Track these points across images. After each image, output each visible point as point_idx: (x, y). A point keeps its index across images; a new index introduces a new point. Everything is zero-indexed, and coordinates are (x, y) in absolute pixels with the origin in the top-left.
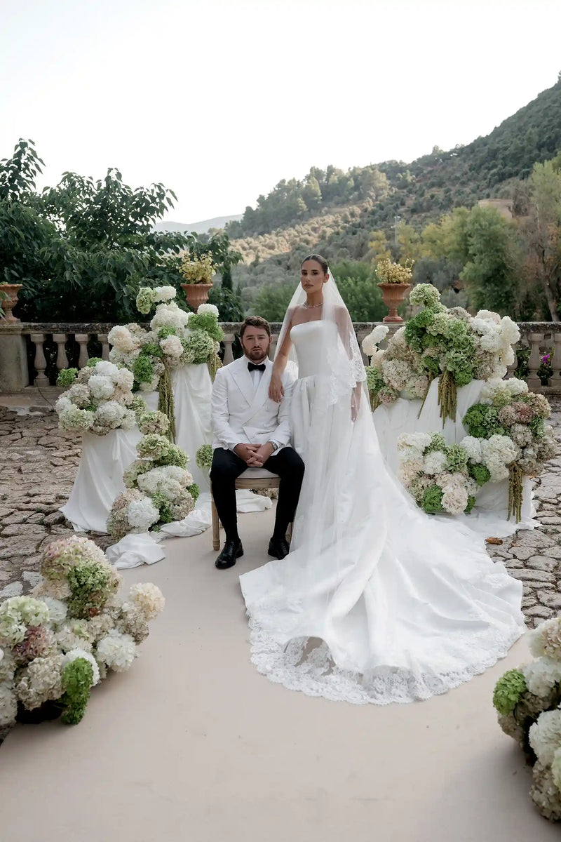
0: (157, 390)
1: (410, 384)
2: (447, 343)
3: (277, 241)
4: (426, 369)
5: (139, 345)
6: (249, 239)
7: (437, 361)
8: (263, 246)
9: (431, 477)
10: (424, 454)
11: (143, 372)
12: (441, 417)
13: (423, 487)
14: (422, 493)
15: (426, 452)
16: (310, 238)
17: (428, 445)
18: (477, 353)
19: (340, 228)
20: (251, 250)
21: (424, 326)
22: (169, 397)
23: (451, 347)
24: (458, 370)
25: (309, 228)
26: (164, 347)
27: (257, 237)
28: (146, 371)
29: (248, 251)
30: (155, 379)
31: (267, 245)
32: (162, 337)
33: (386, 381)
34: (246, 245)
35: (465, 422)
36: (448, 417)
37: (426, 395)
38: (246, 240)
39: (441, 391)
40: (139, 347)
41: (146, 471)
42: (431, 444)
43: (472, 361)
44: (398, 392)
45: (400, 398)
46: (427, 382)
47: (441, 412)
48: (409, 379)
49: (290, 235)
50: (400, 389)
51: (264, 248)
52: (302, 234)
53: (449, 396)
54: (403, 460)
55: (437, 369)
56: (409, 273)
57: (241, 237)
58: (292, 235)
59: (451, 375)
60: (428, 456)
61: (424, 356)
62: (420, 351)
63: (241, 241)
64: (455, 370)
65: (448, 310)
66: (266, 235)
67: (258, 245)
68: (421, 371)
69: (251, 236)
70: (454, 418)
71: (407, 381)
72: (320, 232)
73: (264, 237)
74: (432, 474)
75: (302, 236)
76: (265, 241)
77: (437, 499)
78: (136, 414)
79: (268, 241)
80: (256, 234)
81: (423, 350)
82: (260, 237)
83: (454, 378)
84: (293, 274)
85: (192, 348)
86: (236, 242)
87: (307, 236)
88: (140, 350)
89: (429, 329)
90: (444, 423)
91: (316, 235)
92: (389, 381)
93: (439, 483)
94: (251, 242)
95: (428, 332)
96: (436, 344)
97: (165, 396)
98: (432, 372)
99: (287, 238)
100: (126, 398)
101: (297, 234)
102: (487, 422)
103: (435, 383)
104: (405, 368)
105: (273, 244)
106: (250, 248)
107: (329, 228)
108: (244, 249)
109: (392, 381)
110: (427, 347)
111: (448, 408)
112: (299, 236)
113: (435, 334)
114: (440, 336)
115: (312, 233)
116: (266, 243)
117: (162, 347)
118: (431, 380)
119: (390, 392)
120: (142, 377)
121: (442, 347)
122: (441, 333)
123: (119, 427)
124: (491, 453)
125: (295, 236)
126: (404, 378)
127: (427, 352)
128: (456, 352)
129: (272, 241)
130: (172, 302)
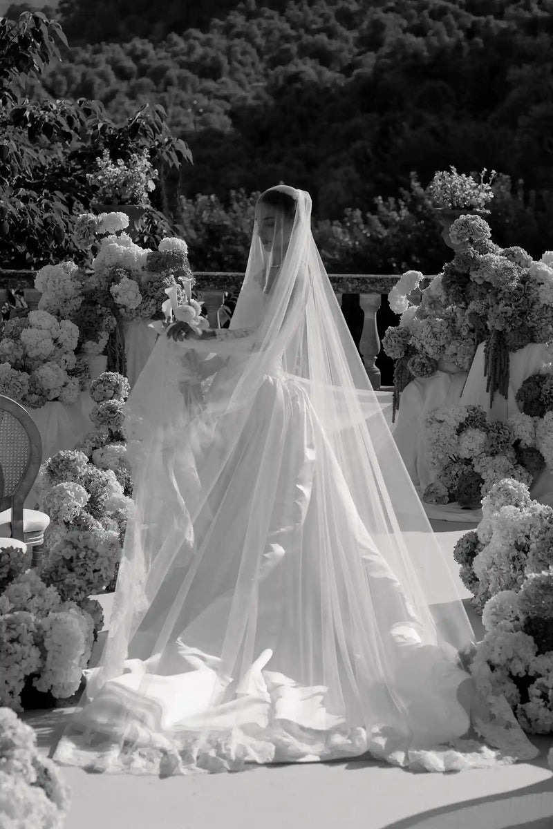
0: (105, 353)
1: (450, 349)
2: (496, 295)
3: (229, 52)
4: (472, 330)
5: (80, 292)
6: (139, 44)
7: (485, 318)
8: (182, 65)
9: (468, 462)
10: (459, 432)
11: (88, 328)
12: (487, 391)
13: (457, 475)
14: (456, 483)
15: (461, 429)
16: (334, 45)
17: (463, 420)
18: (536, 307)
19: (426, 13)
20: (146, 80)
21: (466, 272)
22: (121, 361)
23: (501, 299)
24: (509, 329)
25: (329, 11)
26: (117, 294)
27: (164, 38)
28: (93, 326)
29: (133, 81)
30: (104, 337)
31: (197, 63)
32: (113, 280)
33: (418, 347)
34: (129, 64)
35: (518, 398)
36: (498, 392)
37: (470, 365)
38: (128, 46)
39: (487, 357)
40: (80, 295)
41: (103, 445)
42: (467, 419)
43: (528, 318)
44: (436, 363)
45: (438, 371)
46: (473, 347)
47: (488, 384)
48: (449, 343)
49: (268, 33)
50: (436, 357)
51: (187, 73)
52: (308, 31)
53: (498, 364)
54: (430, 439)
55: (484, 328)
56: (487, 191)
57: (112, 36)
58: (277, 34)
59: (501, 335)
60: (463, 435)
61: (468, 312)
62: (463, 305)
63: (115, 50)
64: (505, 330)
65: (501, 250)
66: (195, 32)
67: (169, 63)
68: (464, 334)
69: (145, 35)
70: (505, 394)
71: (446, 346)
72: (365, 25)
73: (186, 38)
74: (468, 457)
75: (307, 39)
76: (191, 50)
77: (475, 487)
78: (80, 383)
79: (200, 51)
80: (159, 26)
81: (467, 304)
82: (175, 37)
83: (504, 339)
84: (278, 160)
85: (152, 297)
86: (97, 52)
87: (323, 38)
88: (82, 299)
89: (473, 275)
90: (492, 400)
91: (352, 35)
92: (422, 346)
93: (477, 469)
94: (145, 54)
95: (471, 279)
96: (482, 296)
97: (115, 360)
98: (479, 332)
99: (260, 41)
100: (68, 360)
101: (293, 33)
102: (545, 396)
103: (481, 347)
104: (443, 328)
105: (214, 59)
106: (143, 72)
107: (391, 15)
108: (122, 74)
109: (427, 346)
110: (472, 300)
111: (498, 379)
112: (299, 38)
113: (480, 282)
114: (487, 285)
115: (341, 29)
116: (195, 57)
117: (113, 295)
118: (478, 344)
119: (423, 361)
120: (87, 334)
121: (489, 299)
122: (488, 280)
123: (56, 399)
124: (546, 434)
125: (286, 38)
126: (442, 342)
127: (473, 306)
128: (506, 305)
129: (212, 52)
130: (124, 234)
